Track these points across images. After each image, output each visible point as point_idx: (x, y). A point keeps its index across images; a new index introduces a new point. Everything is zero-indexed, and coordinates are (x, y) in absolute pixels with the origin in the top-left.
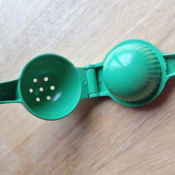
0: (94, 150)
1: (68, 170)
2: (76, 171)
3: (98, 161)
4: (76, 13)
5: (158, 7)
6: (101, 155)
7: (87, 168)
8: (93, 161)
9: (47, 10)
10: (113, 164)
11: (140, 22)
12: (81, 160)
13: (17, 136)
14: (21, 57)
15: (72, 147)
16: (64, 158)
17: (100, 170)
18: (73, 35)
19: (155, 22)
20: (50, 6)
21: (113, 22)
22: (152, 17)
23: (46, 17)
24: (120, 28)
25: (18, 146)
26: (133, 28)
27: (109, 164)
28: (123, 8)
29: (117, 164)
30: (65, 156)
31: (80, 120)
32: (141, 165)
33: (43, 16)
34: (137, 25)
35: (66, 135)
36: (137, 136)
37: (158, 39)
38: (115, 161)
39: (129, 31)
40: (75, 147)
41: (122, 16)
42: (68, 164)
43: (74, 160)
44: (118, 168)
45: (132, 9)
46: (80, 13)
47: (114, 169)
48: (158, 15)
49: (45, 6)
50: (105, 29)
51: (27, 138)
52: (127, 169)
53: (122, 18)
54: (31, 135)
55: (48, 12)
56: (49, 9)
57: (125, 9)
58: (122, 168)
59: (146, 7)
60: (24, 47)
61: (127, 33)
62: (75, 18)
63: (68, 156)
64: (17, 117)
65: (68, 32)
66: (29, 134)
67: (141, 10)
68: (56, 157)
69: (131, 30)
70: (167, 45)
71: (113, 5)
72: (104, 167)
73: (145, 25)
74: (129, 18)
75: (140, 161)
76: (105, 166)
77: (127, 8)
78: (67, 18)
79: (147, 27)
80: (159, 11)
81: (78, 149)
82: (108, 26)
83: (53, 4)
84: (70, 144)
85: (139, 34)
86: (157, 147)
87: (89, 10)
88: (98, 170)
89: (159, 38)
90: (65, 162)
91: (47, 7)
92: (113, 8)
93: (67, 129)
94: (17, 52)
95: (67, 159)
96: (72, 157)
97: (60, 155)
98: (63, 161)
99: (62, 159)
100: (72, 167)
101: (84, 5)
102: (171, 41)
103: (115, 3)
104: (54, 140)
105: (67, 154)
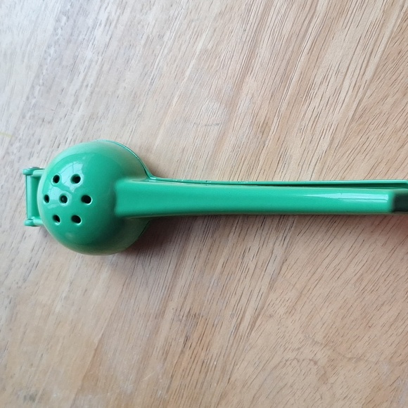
0: (227, 299)
1: (200, 363)
2: (215, 355)
3: (244, 312)
4: (85, 84)
5: (216, 9)
6: (244, 300)
7: (232, 338)
8: (235, 320)
9: (32, 104)
10: (271, 304)
11: (199, 46)
12: (214, 329)
13: (74, 359)
14: (18, 210)
15: (187, 316)
16: (182, 345)
17: (255, 329)
18: (97, 122)
19: (223, 35)
20: (33, 94)
21: (155, 67)
22: (215, 31)
23: (34, 116)
24: (173, 72)
25: (85, 377)
26: (193, 62)
27: (265, 308)
28: (161, 37)
29: (279, 299)
30: (182, 340)
31: (178, 259)
32: (316, 276)
33: (27, 117)
34: (198, 53)
35: (167, 301)
37: (241, 58)
38: (272, 296)
39: (189, 70)
40: (192, 313)
41: (166, 51)
42: (195, 352)
43: (200, 339)
44: (283, 305)
46: (91, 80)
47: (278, 312)
48: (222, 21)
49: (24, 99)
50: (148, 86)
51: (96, 350)
52: (299, 298)
53: (168, 54)
54: (100, 341)
55: (35, 105)
56: (34, 101)
57: (166, 39)
58: (290, 301)
59: (198, 19)
60: (17, 189)
61: (187, 74)
62: (88, 93)
63: (187, 339)
64: (59, 324)
65: (86, 122)
66: (96, 341)
67: (193, 26)
68: (167, 354)
69: (191, 66)
70: (260, 60)
71: (143, 42)
72: (260, 317)
73: (209, 47)
74: (180, 49)
75: (312, 271)
76: (259, 315)
77: (168, 33)
78: (73, 99)
79: (214, 48)
80: (221, 14)
81: (199, 315)
82: (151, 77)
83: (37, 88)
84: (182, 314)
85: (207, 65)
87: (106, 68)
88: (252, 329)
89: (242, 55)
90: (188, 352)
91: (28, 98)
92: (145, 45)
93: (163, 291)
94: (6, 203)
95: (188, 344)
96: (195, 336)
97: (173, 344)
98: (182, 352)
99: (180, 349)
100: (203, 354)
101: (94, 63)
102: (264, 51)
103: (145, 37)
104: (149, 323)
105: (184, 336)
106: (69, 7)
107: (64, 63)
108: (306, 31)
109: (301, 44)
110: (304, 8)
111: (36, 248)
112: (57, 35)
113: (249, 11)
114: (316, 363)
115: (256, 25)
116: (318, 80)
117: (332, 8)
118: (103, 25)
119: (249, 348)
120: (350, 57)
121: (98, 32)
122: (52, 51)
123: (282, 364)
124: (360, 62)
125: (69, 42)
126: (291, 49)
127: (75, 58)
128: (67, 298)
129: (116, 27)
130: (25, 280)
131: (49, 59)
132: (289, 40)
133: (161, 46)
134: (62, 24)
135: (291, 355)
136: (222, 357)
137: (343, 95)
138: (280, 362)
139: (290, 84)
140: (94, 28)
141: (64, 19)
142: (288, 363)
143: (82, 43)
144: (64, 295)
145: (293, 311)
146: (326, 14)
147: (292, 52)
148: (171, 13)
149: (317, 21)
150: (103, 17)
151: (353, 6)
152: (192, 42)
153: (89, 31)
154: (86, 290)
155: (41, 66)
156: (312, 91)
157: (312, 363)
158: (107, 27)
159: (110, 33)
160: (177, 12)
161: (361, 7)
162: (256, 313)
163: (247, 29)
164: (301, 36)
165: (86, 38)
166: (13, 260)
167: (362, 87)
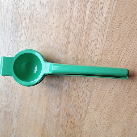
0: (76, 109)
1: (72, 128)
2: (76, 125)
3: (82, 113)
5: (55, 25)
6: (81, 109)
7: (80, 120)
8: (80, 115)
10: (89, 109)
11: (53, 37)
12: (74, 118)
13: (37, 130)
14: (13, 91)
16: (66, 124)
17: (86, 117)
19: (59, 33)
21: (41, 45)
22: (56, 32)
24: (47, 46)
25: (42, 135)
27: (88, 111)
29: (91, 108)
30: (66, 122)
32: (101, 100)
34: (53, 39)
35: (60, 112)
36: (90, 88)
38: (89, 107)
40: (67, 114)
41: (43, 40)
42: (70, 125)
43: (71, 121)
45: (45, 34)
47: (92, 111)
48: (58, 29)
51: (43, 127)
52: (97, 107)
53: (44, 41)
54: (44, 125)
57: (42, 36)
58: (94, 108)
59: (50, 29)
60: (11, 85)
61: (51, 46)
64: (31, 121)
66: (42, 125)
67: (49, 31)
68: (63, 126)
69: (52, 43)
70: (71, 39)
71: (36, 38)
72: (87, 114)
73: (56, 37)
74: (47, 39)
75: (99, 99)
77: (43, 35)
80: (57, 27)
81: (69, 115)
82: (41, 48)
84: (64, 115)
85: (56, 43)
86: (101, 87)
88: (85, 117)
89: (66, 38)
90: (68, 125)
94: (9, 90)
95: (68, 123)
96: (70, 121)
97: (64, 123)
98: (67, 125)
99: (66, 125)
100: (73, 125)
101: (23, 46)
102: (72, 36)
103: (36, 36)
104: (56, 119)
105: (66, 121)
106: (12, 30)
107: (15, 48)
108: (83, 28)
109: (82, 33)
110: (81, 21)
111: (20, 101)
112: (11, 39)
113: (65, 24)
114: (105, 125)
115: (68, 28)
116: (90, 43)
117: (90, 20)
118: (23, 35)
119: (85, 122)
120: (98, 35)
121: (23, 37)
122: (11, 44)
123: (96, 126)
124: (101, 36)
125: (15, 41)
126: (80, 34)
127: (18, 45)
128: (32, 114)
129: (27, 34)
130: (19, 110)
131: (10, 47)
132: (79, 31)
133: (42, 38)
134: (12, 36)
135: (98, 123)
136: (78, 125)
137: (98, 46)
138: (95, 125)
139: (82, 45)
140: (21, 36)
141: (12, 34)
142: (97, 125)
143: (19, 41)
144: (31, 113)
145: (96, 111)
146: (88, 22)
147: (80, 35)
148: (42, 28)
149: (86, 25)
150: (23, 32)
151: (96, 19)
152: (50, 36)
153: (20, 37)
154: (36, 111)
155: (9, 49)
156: (89, 46)
157: (104, 125)
158: (25, 35)
159: (26, 37)
160: (44, 28)
161: (98, 18)
162: (86, 112)
163: (66, 30)
164: (82, 30)
165: (20, 39)
166: (14, 105)
167: (103, 43)
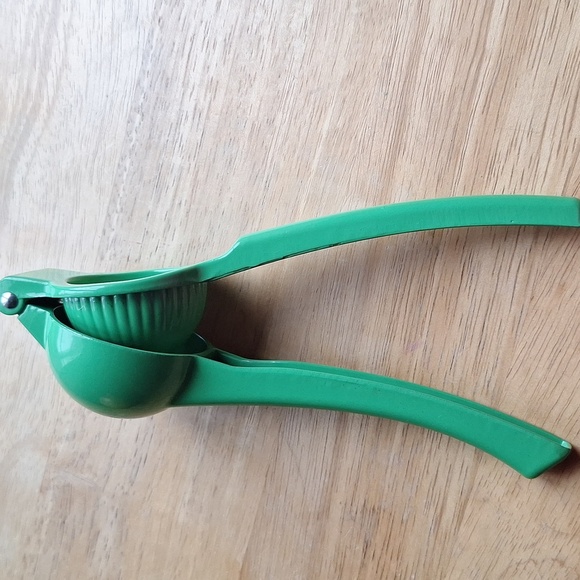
0: (416, 481)
2: (410, 568)
3: (445, 499)
4: (177, 202)
5: (341, 71)
6: (442, 481)
7: (432, 538)
8: (432, 512)
9: (111, 239)
10: (483, 482)
11: (326, 126)
12: (403, 528)
15: (362, 512)
16: (361, 554)
17: (464, 521)
18: (200, 252)
19: (357, 106)
20: (110, 225)
21: (268, 165)
22: (344, 101)
23: (115, 255)
24: (293, 167)
26: (320, 150)
27: (474, 489)
28: (271, 122)
30: (360, 548)
31: (338, 431)
33: (107, 257)
34: (324, 136)
35: (331, 493)
36: (490, 372)
37: (387, 133)
39: (316, 161)
40: (369, 506)
41: (280, 141)
42: (382, 563)
43: (386, 544)
44: (501, 482)
45: (292, 113)
46: (185, 195)
47: (494, 493)
48: (352, 87)
49: (100, 233)
50: (261, 192)
51: (241, 573)
53: (283, 143)
54: (246, 558)
55: (114, 240)
56: (112, 234)
57: (277, 123)
59: (318, 89)
61: (314, 166)
62: (182, 212)
63: (367, 546)
64: (186, 539)
65: (185, 254)
66: (240, 559)
67: (312, 100)
68: (342, 570)
69: (317, 156)
70: (414, 132)
71: (247, 132)
72: (468, 506)
73: (340, 124)
74: (299, 134)
76: (467, 500)
77: (280, 116)
78: (163, 224)
79: (346, 125)
80: (350, 77)
81: (379, 508)
82: (265, 179)
83: (115, 217)
84: (355, 510)
85: (340, 151)
86: (551, 365)
87: (201, 176)
88: (459, 523)
89: (388, 129)
90: (371, 565)
91: (104, 232)
92: (250, 136)
93: (323, 479)
95: (370, 553)
96: (378, 540)
97: (348, 554)
98: (363, 565)
99: (359, 562)
100: (393, 565)
101: (185, 172)
102: (418, 119)
103: (249, 125)
104: (310, 527)
105: (362, 541)
106: (142, 100)
107: (146, 178)
108: (476, 81)
109: (470, 99)
110: (467, 49)
111: (141, 436)
112: (131, 140)
113: (389, 66)
114: (562, 564)
115: (401, 84)
116: (503, 148)
117: (508, 43)
118: (190, 118)
119: (459, 550)
120: (545, 110)
121: (185, 129)
122: (127, 163)
123: (511, 570)
124: (562, 114)
125: (149, 147)
126: (456, 110)
127: (160, 167)
128: (191, 501)
129: (208, 117)
130: (132, 483)
131: (125, 174)
132: (452, 96)
133: (273, 134)
134: (137, 124)
135: (524, 556)
136: (421, 567)
137: (543, 165)
138: (509, 567)
139: (462, 162)
140: (178, 124)
141: (138, 117)
142: (521, 567)
143: (165, 146)
144: (187, 499)
145: (517, 489)
146: (501, 53)
147: (459, 113)
148: (281, 86)
149: (489, 65)
150: (189, 106)
151: (538, 35)
152: (314, 122)
153: (173, 128)
154: (216, 488)
155: (115, 185)
156: (496, 166)
157: (557, 564)
158: (197, 119)
159: (201, 127)
160: (288, 85)
161: (551, 35)
162: (463, 497)
163: (390, 93)
164: (468, 89)
165: (171, 139)
166: (112, 457)
167: (570, 149)
